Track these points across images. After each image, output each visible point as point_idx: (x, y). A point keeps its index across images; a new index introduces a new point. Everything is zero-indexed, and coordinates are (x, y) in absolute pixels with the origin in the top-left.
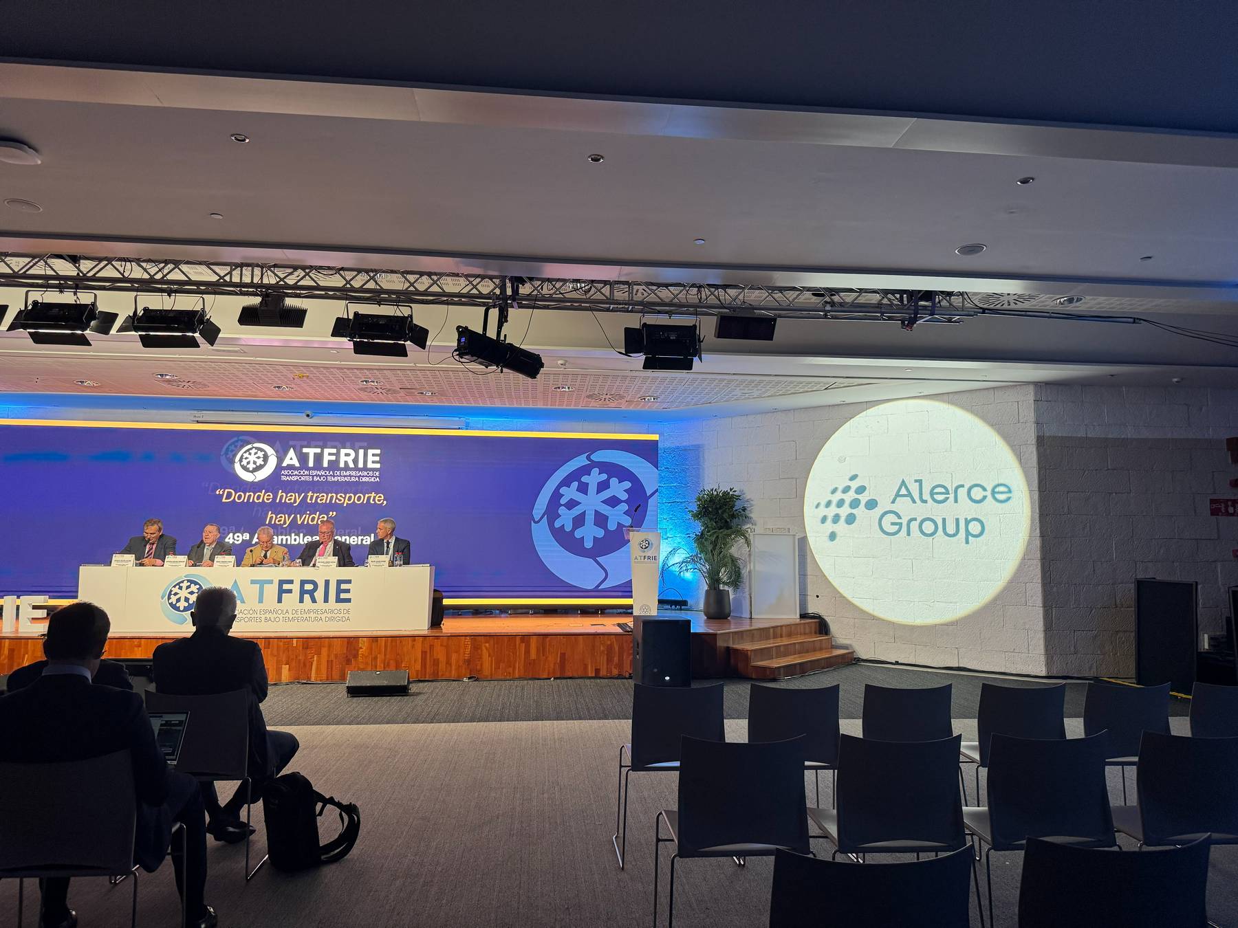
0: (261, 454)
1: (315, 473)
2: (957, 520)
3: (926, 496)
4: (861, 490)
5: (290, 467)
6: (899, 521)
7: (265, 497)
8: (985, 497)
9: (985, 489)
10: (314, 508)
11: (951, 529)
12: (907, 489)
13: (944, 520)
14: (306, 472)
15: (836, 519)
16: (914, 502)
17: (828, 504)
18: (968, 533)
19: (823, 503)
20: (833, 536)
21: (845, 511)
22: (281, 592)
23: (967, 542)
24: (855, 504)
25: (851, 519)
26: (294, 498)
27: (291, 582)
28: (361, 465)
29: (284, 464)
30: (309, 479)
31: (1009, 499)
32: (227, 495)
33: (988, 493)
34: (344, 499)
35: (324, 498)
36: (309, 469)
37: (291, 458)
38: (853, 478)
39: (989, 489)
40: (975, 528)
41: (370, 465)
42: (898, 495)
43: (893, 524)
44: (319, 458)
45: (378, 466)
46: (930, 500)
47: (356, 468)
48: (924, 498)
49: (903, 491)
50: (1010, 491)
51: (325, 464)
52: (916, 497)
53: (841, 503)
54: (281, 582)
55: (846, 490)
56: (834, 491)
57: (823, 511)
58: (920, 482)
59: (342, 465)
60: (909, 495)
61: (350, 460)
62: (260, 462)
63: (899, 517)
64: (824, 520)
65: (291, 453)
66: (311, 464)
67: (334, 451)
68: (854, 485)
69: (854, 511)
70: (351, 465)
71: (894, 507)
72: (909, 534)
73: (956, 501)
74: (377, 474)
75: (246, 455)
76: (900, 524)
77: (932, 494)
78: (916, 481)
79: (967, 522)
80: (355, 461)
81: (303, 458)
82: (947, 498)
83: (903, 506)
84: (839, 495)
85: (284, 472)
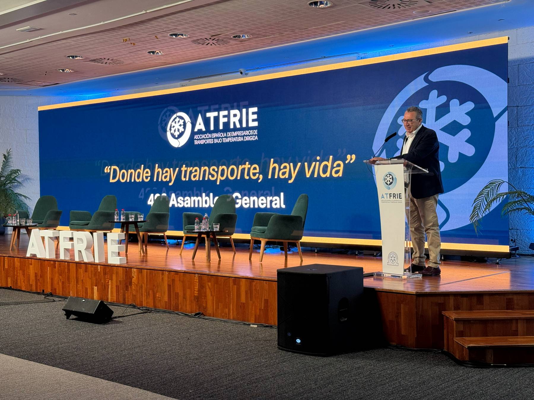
1: (215, 135)
14: (209, 136)
28: (244, 125)
29: (196, 130)
30: (211, 142)
36: (211, 132)
37: (200, 125)
41: (250, 124)
44: (217, 120)
45: (256, 124)
47: (242, 129)
51: (221, 127)
59: (232, 126)
61: (237, 120)
62: (182, 129)
66: (212, 128)
70: (238, 126)
74: (256, 132)
75: (173, 124)
80: (241, 121)
81: (207, 122)
85: (196, 137)
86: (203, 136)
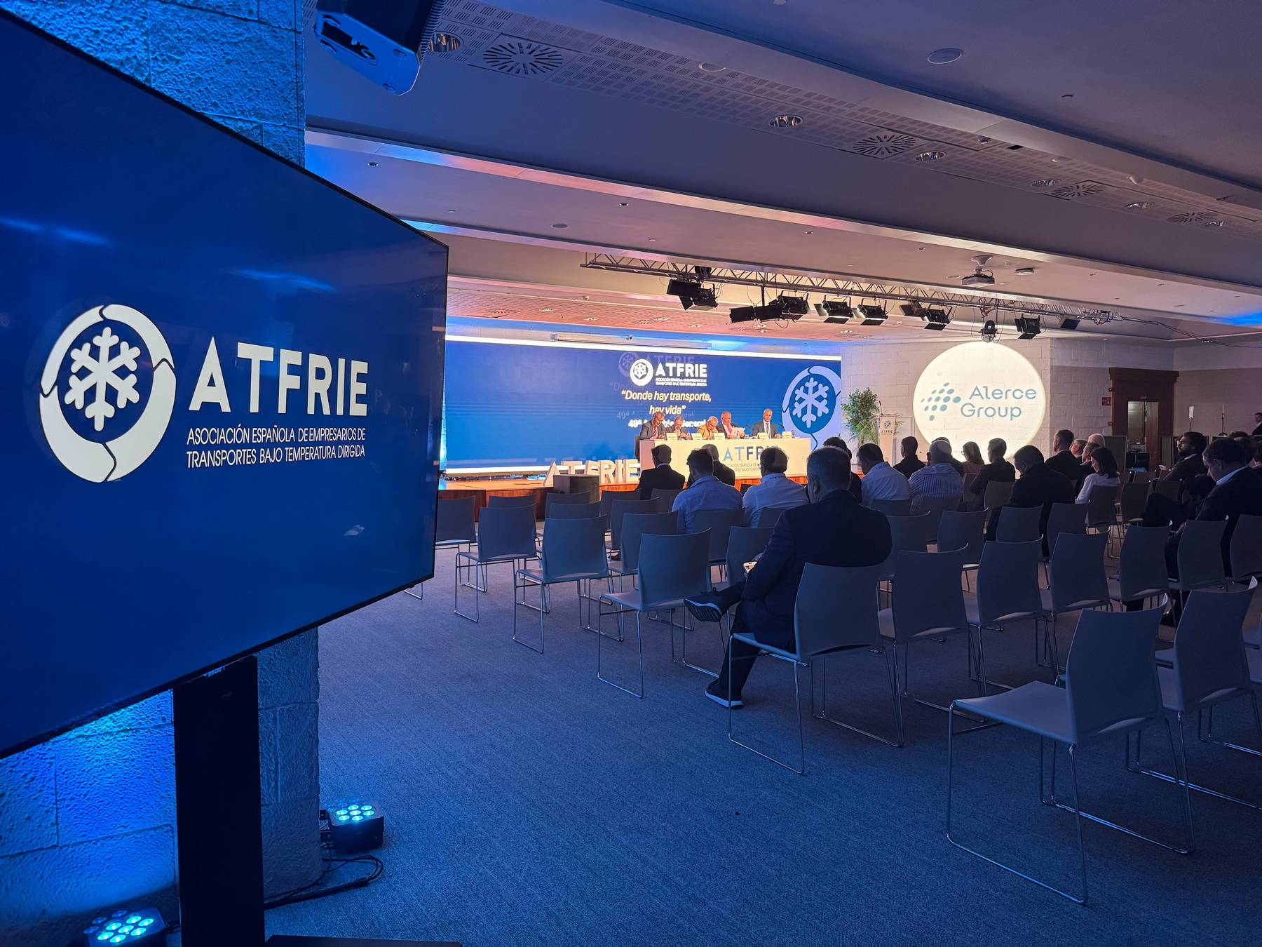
0: (644, 367)
1: (673, 380)
2: (1007, 408)
3: (990, 395)
4: (951, 391)
5: (660, 376)
6: (973, 409)
7: (648, 396)
8: (1022, 396)
9: (1022, 392)
10: (675, 403)
11: (1003, 413)
12: (978, 391)
13: (999, 408)
14: (669, 380)
15: (934, 408)
16: (983, 398)
17: (930, 400)
18: (1012, 415)
19: (927, 399)
20: (932, 418)
21: (941, 403)
22: (748, 453)
23: (1011, 419)
24: (947, 399)
25: (944, 408)
26: (663, 397)
27: (752, 448)
28: (697, 376)
29: (657, 374)
30: (670, 384)
31: (1034, 397)
32: (629, 395)
33: (1024, 394)
34: (690, 397)
35: (679, 397)
36: (670, 377)
37: (660, 370)
38: (946, 385)
39: (1024, 392)
40: (1016, 412)
41: (702, 375)
42: (973, 395)
43: (969, 410)
44: (675, 369)
45: (706, 376)
46: (992, 398)
47: (694, 378)
48: (988, 396)
49: (976, 392)
50: (1035, 393)
51: (679, 375)
52: (984, 396)
53: (938, 399)
54: (748, 448)
55: (942, 391)
56: (934, 392)
57: (926, 403)
58: (986, 387)
59: (687, 375)
60: (980, 394)
61: (691, 371)
62: (644, 373)
63: (974, 407)
64: (926, 409)
65: (660, 366)
66: (671, 374)
67: (682, 365)
68: (947, 389)
69: (946, 404)
70: (692, 375)
71: (970, 401)
72: (979, 416)
73: (1006, 398)
74: (705, 381)
75: (636, 367)
76: (974, 411)
77: (993, 394)
78: (984, 387)
79: (1012, 409)
80: (694, 372)
81: (666, 370)
82: (1001, 397)
83: (977, 401)
84: (936, 395)
85: (657, 379)
86: (663, 379)
